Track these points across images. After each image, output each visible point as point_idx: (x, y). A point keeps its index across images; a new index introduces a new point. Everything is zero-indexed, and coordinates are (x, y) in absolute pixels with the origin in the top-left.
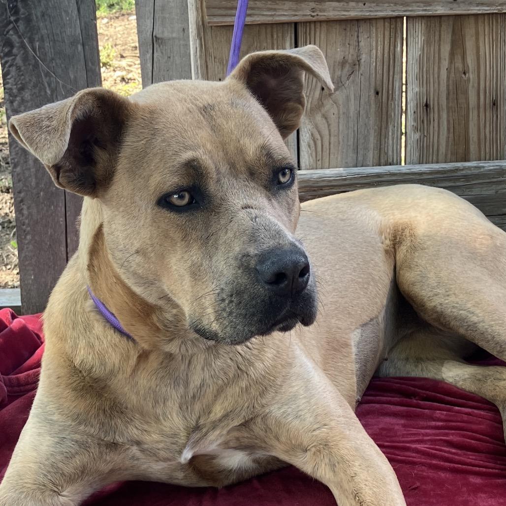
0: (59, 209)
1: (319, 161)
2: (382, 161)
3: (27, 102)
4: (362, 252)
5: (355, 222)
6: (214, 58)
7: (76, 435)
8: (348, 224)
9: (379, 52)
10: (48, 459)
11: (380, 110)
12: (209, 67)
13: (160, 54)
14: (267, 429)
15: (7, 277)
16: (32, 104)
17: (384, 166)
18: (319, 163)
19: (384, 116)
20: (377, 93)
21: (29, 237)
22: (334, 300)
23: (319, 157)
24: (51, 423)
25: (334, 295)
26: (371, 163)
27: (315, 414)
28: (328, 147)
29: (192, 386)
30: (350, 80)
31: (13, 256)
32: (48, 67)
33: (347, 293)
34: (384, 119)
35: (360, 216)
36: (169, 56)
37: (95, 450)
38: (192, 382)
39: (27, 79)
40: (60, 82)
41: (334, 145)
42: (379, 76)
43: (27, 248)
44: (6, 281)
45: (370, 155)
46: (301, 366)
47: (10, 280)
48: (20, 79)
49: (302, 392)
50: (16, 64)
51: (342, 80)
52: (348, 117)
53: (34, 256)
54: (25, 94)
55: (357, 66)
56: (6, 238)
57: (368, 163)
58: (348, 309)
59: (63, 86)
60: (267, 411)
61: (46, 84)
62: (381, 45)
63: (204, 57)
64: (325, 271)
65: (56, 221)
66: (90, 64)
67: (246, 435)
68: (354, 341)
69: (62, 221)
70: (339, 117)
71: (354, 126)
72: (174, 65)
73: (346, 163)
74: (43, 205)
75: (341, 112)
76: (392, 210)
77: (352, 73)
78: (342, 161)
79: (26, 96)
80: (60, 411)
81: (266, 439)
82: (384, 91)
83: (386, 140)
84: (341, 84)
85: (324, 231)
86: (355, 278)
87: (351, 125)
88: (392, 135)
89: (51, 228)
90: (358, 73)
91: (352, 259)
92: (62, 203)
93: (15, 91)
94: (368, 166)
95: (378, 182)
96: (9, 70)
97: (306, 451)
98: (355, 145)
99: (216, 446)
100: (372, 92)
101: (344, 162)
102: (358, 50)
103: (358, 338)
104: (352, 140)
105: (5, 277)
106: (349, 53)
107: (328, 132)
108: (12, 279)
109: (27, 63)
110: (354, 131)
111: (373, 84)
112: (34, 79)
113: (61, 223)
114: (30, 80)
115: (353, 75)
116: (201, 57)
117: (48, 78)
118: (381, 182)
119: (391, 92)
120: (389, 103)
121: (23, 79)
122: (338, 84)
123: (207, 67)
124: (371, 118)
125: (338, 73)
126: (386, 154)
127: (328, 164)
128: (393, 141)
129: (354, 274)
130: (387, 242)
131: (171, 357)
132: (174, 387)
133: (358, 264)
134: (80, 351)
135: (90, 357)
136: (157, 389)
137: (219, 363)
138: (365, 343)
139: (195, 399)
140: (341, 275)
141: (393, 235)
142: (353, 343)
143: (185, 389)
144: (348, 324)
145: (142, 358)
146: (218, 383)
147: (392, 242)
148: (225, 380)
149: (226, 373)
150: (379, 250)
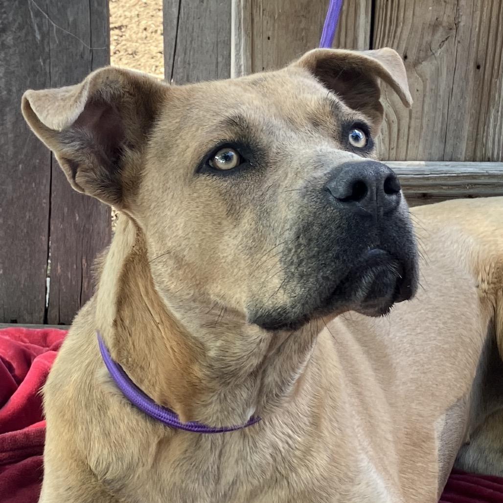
0: (43, 187)
1: (393, 149)
2: (478, 154)
3: (9, 48)
4: (450, 303)
5: (442, 254)
6: (263, 10)
9: (484, 13)
11: (480, 89)
12: (255, 21)
16: (15, 50)
17: (480, 161)
18: (394, 151)
19: (485, 97)
20: (478, 67)
22: (416, 376)
23: (394, 145)
25: (415, 370)
26: (463, 157)
28: (406, 130)
29: (223, 482)
30: (442, 48)
32: (41, 6)
33: (430, 366)
34: (485, 102)
35: (449, 243)
38: (224, 477)
39: (11, 19)
40: (54, 25)
41: (414, 130)
42: (482, 45)
45: (463, 146)
46: (368, 485)
51: (433, 47)
52: (437, 96)
53: (5, 245)
54: (7, 38)
55: (454, 31)
57: (459, 156)
58: (431, 388)
59: (58, 31)
61: (36, 28)
62: (488, 4)
63: (249, 8)
64: (403, 337)
65: (37, 201)
66: (96, 5)
68: (438, 432)
69: (45, 203)
70: (424, 96)
71: (444, 108)
72: (208, 12)
73: (430, 154)
74: (22, 181)
75: (428, 89)
77: (446, 39)
78: (424, 152)
79: (8, 40)
82: (488, 65)
83: (486, 128)
84: (431, 53)
86: (440, 344)
87: (440, 105)
88: (494, 121)
89: (29, 211)
90: (454, 39)
91: (437, 316)
92: (47, 180)
94: (458, 160)
95: (471, 184)
98: (444, 132)
100: (472, 65)
101: (427, 154)
102: (458, 10)
103: (442, 426)
104: (440, 125)
106: (445, 13)
107: (408, 113)
110: (443, 114)
111: (473, 56)
112: (20, 20)
113: (44, 205)
114: (14, 20)
115: (446, 42)
116: (245, 7)
117: (38, 19)
118: (475, 184)
119: (496, 67)
120: (493, 80)
121: (5, 18)
122: (427, 51)
123: (252, 20)
124: (467, 99)
125: (428, 38)
126: (485, 145)
127: (404, 154)
128: (494, 131)
129: (439, 338)
130: (485, 286)
131: (197, 444)
132: (203, 483)
133: (444, 323)
134: (94, 443)
135: (106, 452)
136: (184, 485)
137: (256, 458)
138: (450, 433)
139: (225, 499)
140: (424, 341)
141: (495, 275)
142: (436, 435)
143: (216, 485)
144: (431, 410)
145: (163, 443)
146: (252, 481)
147: (492, 286)
148: (261, 480)
149: (263, 472)
150: (473, 298)
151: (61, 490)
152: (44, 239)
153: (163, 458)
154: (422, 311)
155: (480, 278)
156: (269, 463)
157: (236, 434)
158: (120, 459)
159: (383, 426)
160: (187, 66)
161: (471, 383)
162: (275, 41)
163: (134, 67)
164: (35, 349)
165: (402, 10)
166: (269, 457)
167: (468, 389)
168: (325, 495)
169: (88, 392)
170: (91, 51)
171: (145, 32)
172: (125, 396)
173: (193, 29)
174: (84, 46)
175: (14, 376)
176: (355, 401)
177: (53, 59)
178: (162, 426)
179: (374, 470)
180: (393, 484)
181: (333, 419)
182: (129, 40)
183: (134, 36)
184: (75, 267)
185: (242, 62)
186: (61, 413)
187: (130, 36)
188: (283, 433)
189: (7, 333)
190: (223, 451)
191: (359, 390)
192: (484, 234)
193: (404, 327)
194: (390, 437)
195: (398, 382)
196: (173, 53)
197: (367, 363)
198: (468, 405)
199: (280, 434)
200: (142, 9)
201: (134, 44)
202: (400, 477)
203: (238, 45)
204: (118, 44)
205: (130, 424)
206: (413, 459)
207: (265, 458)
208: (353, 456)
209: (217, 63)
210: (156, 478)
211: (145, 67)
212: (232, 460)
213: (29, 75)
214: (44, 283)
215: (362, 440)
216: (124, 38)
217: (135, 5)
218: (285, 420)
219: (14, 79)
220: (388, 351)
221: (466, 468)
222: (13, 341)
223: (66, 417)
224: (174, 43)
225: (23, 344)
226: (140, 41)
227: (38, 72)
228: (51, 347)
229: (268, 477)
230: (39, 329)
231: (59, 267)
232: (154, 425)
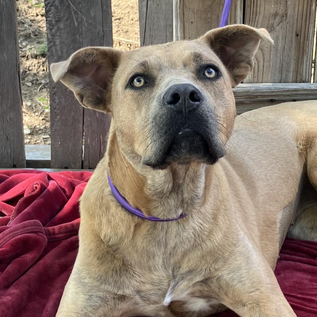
2: (298, 79)
3: (61, 30)
4: (284, 155)
5: (280, 131)
6: (189, 9)
7: (100, 293)
8: (275, 134)
9: (300, 8)
10: (83, 310)
11: (298, 46)
12: (185, 14)
13: (152, 3)
14: (220, 287)
15: (36, 122)
16: (65, 31)
17: (299, 83)
18: (256, 78)
19: (301, 50)
20: (297, 35)
21: (58, 117)
22: (268, 192)
23: (256, 75)
24: (84, 285)
25: (267, 189)
26: (291, 81)
27: (252, 281)
28: (262, 69)
29: (169, 247)
30: (279, 26)
31: (39, 106)
32: (77, 9)
33: (275, 186)
34: (301, 53)
35: (283, 125)
36: (158, 4)
37: (111, 303)
38: (169, 244)
39: (62, 15)
40: (84, 18)
41: (266, 68)
42: (299, 25)
43: (57, 124)
44: (35, 125)
45: (291, 75)
46: (243, 247)
47: (38, 124)
48: (57, 15)
49: (243, 265)
50: (55, 5)
51: (274, 25)
52: (277, 50)
53: (61, 129)
54: (60, 25)
55: (285, 18)
56: (35, 92)
57: (289, 80)
58: (276, 198)
59: (86, 21)
60: (220, 274)
61: (75, 19)
62: (302, 4)
63: (182, 7)
64: (262, 172)
65: (77, 107)
66: (105, 7)
67: (206, 289)
68: (279, 219)
70: (271, 50)
72: (161, 10)
73: (274, 79)
74: (69, 97)
75: (272, 47)
76: (306, 121)
77: (281, 22)
78: (271, 79)
80: (89, 275)
81: (219, 294)
82: (302, 34)
83: (302, 66)
84: (274, 29)
85: (260, 141)
86: (280, 175)
87: (279, 55)
88: (306, 62)
89: (73, 112)
90: (285, 22)
91: (278, 162)
93: (54, 22)
94: (288, 82)
95: (295, 94)
96: (50, 8)
97: (244, 305)
98: (281, 68)
99: (186, 295)
100: (294, 35)
101: (272, 79)
102: (286, 7)
103: (281, 216)
104: (279, 65)
105: (34, 122)
106: (280, 9)
107: (262, 59)
108: (39, 124)
109: (63, 5)
110: (280, 59)
111: (294, 30)
112: (67, 16)
113: (81, 109)
114: (64, 16)
115: (282, 23)
116: (180, 7)
117: (76, 15)
118: (297, 94)
119: (306, 35)
120: (305, 42)
121: (59, 15)
122: (271, 28)
123: (184, 14)
124: (292, 51)
125: (272, 21)
126: (301, 75)
127: (261, 79)
128: (306, 67)
129: (279, 172)
130: (301, 147)
131: (154, 227)
132: (158, 248)
133: (282, 165)
134: (103, 227)
135: (109, 231)
136: (148, 248)
137: (185, 234)
138: (285, 220)
139: (170, 256)
140: (272, 174)
141: (306, 141)
142: (278, 221)
143: (165, 249)
144: (276, 208)
145: (137, 226)
146: (184, 247)
147: (305, 146)
148: (189, 246)
149: (189, 241)
150: (295, 153)
151: (87, 252)
152: (81, 125)
153: (137, 233)
154: (271, 159)
155: (299, 143)
156: (192, 237)
157: (174, 222)
158: (116, 234)
159: (251, 218)
160: (151, 37)
161: (295, 195)
162: (195, 24)
163: (127, 38)
164: (77, 182)
165: (259, 8)
166: (191, 234)
167: (294, 198)
168: (221, 253)
169: (100, 201)
170: (103, 31)
171: (132, 21)
172: (119, 202)
173: (154, 19)
174: (99, 29)
175: (66, 196)
176: (237, 205)
177: (84, 35)
178: (137, 217)
179: (247, 239)
180: (256, 246)
181: (225, 215)
182: (125, 25)
183: (126, 23)
184: (97, 140)
185: (179, 35)
186: (88, 211)
187: (125, 23)
188: (198, 222)
189: (63, 174)
190: (168, 231)
191: (239, 200)
192: (301, 120)
193: (262, 167)
194: (255, 223)
195: (259, 195)
196: (144, 31)
197: (243, 186)
198: (293, 206)
199: (197, 223)
200: (131, 9)
201: (127, 27)
202: (260, 243)
203: (176, 27)
204: (118, 27)
205: (121, 217)
206: (267, 233)
207: (190, 234)
208: (236, 233)
209: (166, 36)
210: (134, 244)
211: (132, 38)
212: (173, 236)
213: (72, 43)
214: (81, 149)
215: (241, 224)
216: (121, 24)
217: (127, 7)
218: (199, 216)
219: (64, 46)
220: (254, 180)
221: (294, 237)
222: (66, 178)
223: (90, 213)
224: (144, 26)
225: (70, 179)
226: (130, 26)
227: (76, 42)
228: (85, 181)
229: (192, 244)
230: (78, 172)
231: (89, 140)
232: (132, 217)
